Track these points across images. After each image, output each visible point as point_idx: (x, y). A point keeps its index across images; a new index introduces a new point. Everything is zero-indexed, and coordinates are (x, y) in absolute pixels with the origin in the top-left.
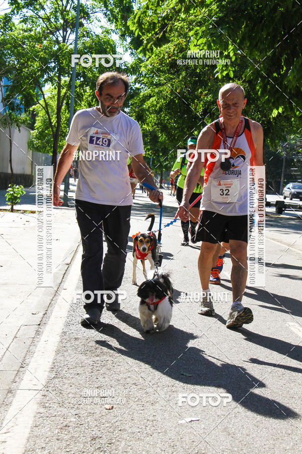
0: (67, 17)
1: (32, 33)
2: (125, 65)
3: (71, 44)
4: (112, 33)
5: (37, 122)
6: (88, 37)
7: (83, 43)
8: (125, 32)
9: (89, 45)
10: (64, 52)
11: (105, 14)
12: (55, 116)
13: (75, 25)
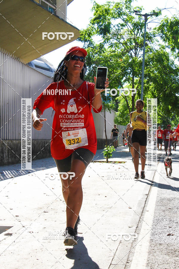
0: (137, 41)
1: (116, 53)
2: (176, 67)
3: (140, 57)
4: (166, 48)
5: (119, 106)
6: (151, 52)
7: (148, 56)
8: (174, 47)
9: (152, 57)
10: (136, 62)
11: (161, 37)
12: (131, 102)
13: (143, 45)
